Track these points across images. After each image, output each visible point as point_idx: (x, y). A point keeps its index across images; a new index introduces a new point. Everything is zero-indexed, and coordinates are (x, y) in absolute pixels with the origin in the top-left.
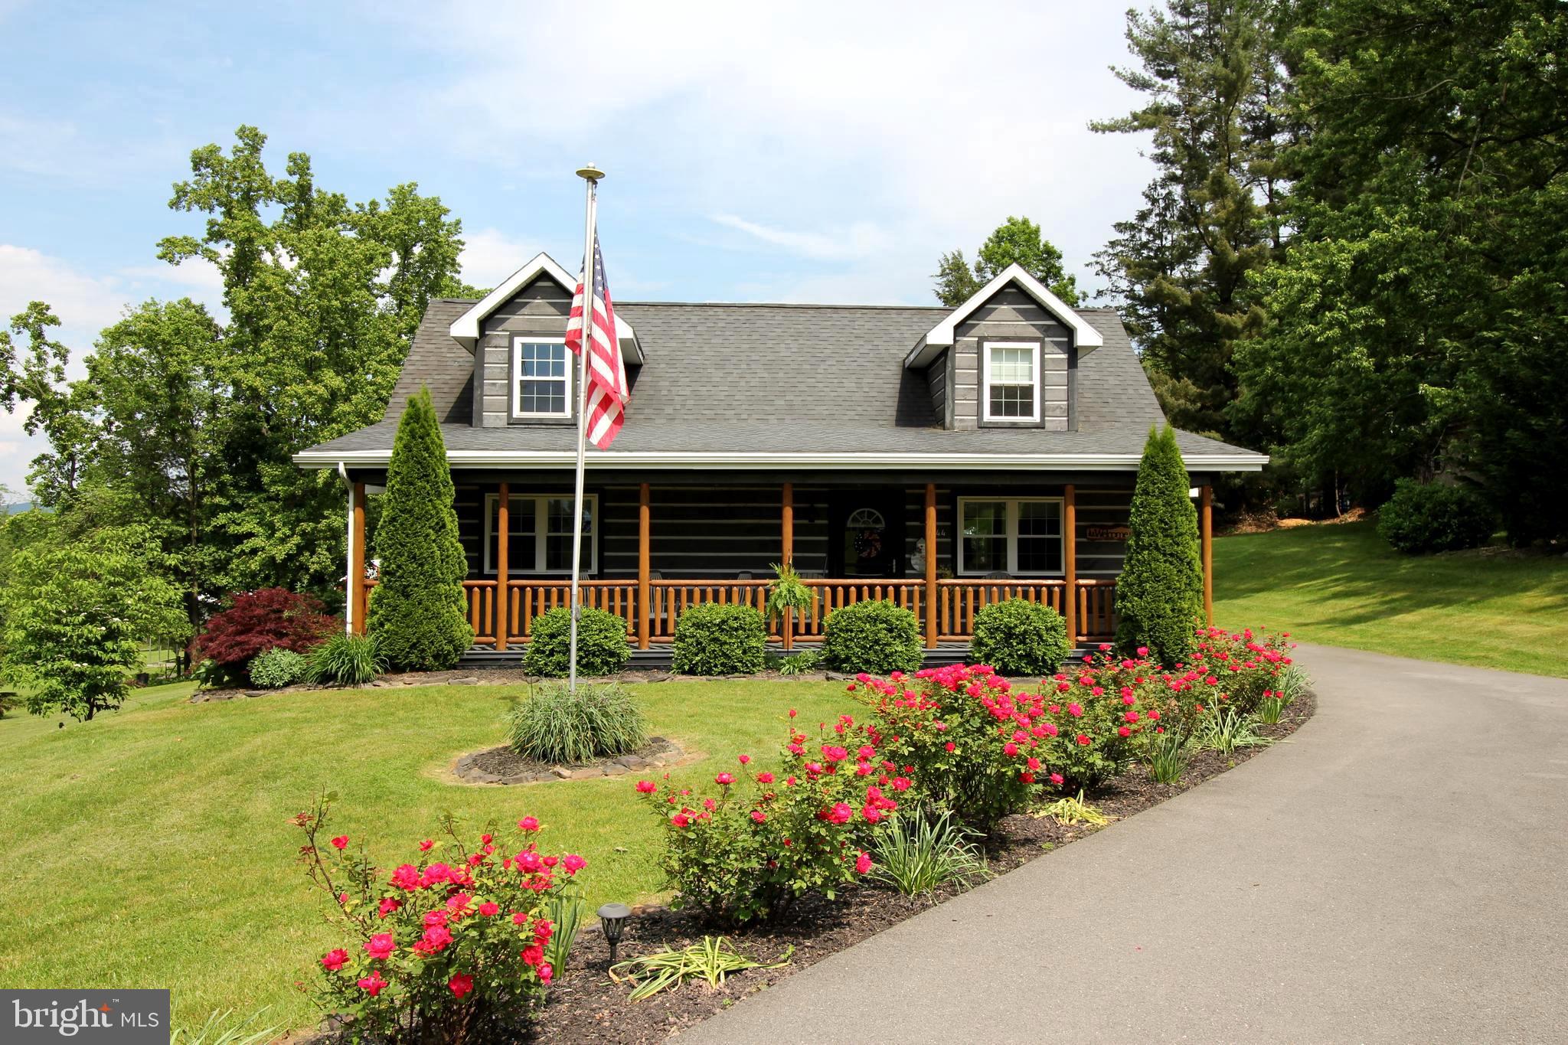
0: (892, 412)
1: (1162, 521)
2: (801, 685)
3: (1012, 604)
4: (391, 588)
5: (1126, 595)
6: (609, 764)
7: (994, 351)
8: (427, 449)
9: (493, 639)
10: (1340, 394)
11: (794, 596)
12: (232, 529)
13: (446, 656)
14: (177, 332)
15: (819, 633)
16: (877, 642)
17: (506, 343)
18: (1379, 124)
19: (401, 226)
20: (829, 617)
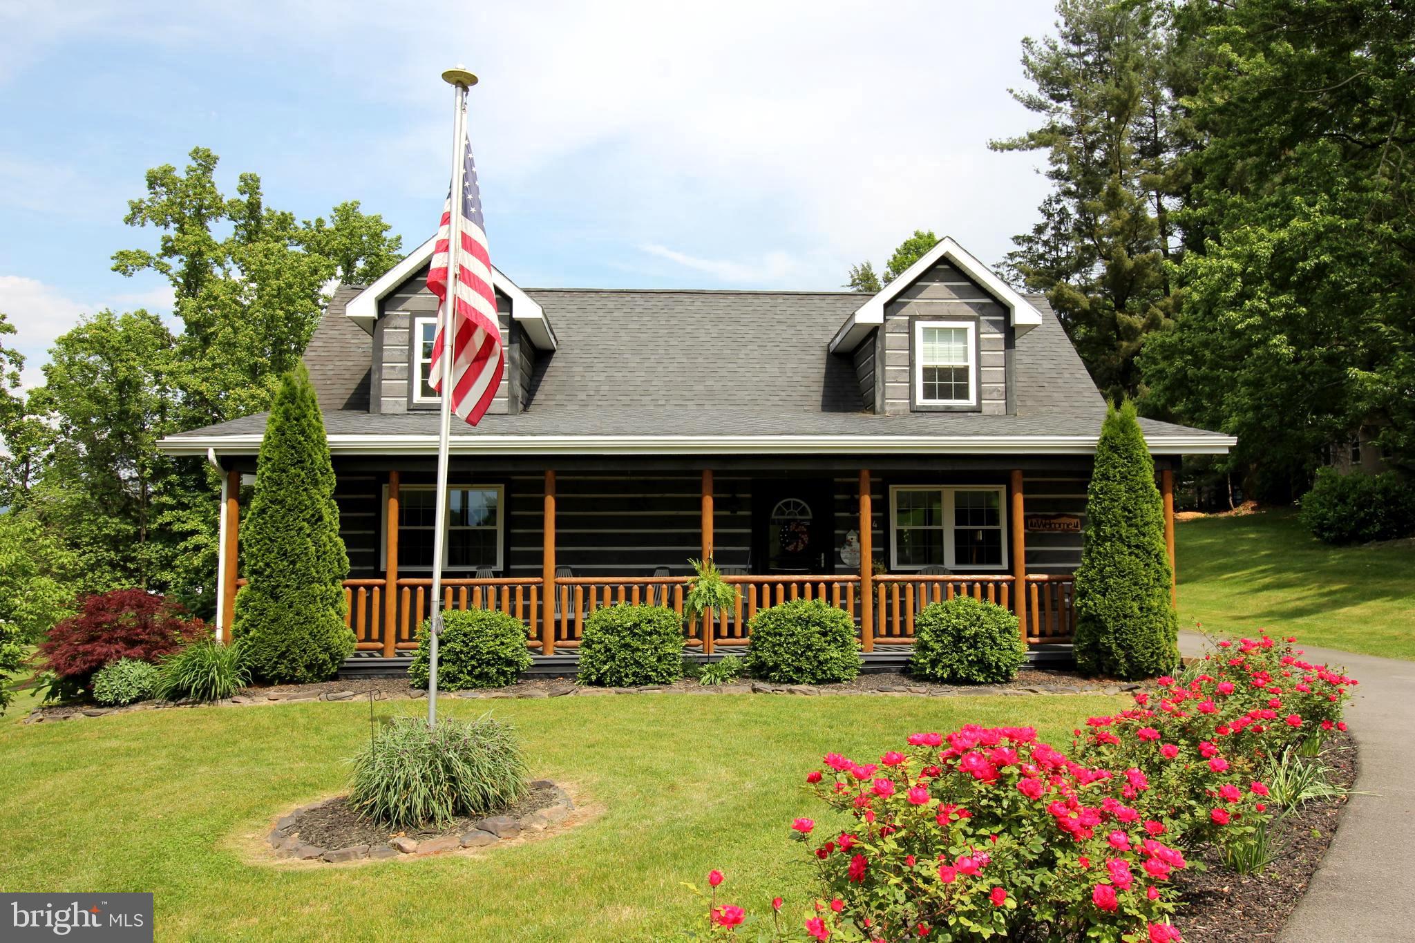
0: (817, 396)
1: (1125, 509)
2: (724, 699)
3: (959, 603)
4: (258, 589)
5: (1087, 592)
6: (471, 828)
7: (927, 331)
8: (302, 432)
9: (380, 645)
10: (1257, 384)
11: (715, 596)
12: (176, 527)
13: (320, 666)
14: (128, 339)
15: (743, 636)
16: (809, 647)
17: (406, 323)
18: (1285, 123)
19: (345, 240)
20: (755, 618)
